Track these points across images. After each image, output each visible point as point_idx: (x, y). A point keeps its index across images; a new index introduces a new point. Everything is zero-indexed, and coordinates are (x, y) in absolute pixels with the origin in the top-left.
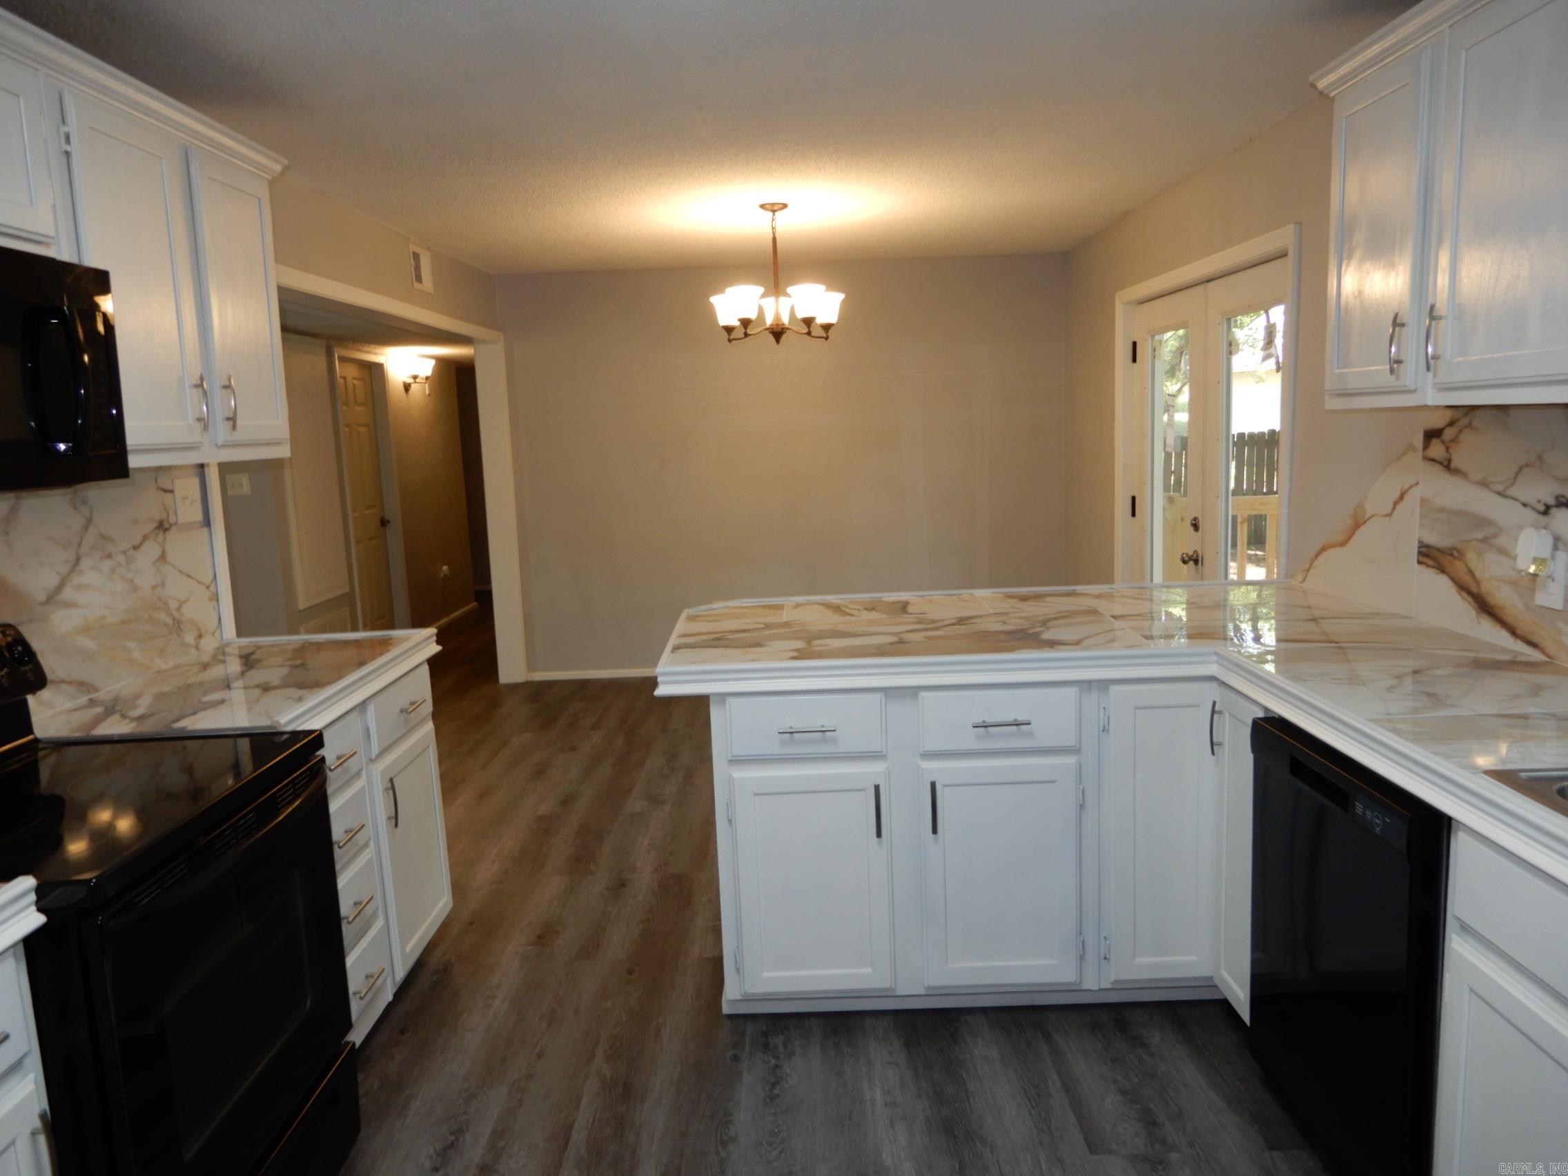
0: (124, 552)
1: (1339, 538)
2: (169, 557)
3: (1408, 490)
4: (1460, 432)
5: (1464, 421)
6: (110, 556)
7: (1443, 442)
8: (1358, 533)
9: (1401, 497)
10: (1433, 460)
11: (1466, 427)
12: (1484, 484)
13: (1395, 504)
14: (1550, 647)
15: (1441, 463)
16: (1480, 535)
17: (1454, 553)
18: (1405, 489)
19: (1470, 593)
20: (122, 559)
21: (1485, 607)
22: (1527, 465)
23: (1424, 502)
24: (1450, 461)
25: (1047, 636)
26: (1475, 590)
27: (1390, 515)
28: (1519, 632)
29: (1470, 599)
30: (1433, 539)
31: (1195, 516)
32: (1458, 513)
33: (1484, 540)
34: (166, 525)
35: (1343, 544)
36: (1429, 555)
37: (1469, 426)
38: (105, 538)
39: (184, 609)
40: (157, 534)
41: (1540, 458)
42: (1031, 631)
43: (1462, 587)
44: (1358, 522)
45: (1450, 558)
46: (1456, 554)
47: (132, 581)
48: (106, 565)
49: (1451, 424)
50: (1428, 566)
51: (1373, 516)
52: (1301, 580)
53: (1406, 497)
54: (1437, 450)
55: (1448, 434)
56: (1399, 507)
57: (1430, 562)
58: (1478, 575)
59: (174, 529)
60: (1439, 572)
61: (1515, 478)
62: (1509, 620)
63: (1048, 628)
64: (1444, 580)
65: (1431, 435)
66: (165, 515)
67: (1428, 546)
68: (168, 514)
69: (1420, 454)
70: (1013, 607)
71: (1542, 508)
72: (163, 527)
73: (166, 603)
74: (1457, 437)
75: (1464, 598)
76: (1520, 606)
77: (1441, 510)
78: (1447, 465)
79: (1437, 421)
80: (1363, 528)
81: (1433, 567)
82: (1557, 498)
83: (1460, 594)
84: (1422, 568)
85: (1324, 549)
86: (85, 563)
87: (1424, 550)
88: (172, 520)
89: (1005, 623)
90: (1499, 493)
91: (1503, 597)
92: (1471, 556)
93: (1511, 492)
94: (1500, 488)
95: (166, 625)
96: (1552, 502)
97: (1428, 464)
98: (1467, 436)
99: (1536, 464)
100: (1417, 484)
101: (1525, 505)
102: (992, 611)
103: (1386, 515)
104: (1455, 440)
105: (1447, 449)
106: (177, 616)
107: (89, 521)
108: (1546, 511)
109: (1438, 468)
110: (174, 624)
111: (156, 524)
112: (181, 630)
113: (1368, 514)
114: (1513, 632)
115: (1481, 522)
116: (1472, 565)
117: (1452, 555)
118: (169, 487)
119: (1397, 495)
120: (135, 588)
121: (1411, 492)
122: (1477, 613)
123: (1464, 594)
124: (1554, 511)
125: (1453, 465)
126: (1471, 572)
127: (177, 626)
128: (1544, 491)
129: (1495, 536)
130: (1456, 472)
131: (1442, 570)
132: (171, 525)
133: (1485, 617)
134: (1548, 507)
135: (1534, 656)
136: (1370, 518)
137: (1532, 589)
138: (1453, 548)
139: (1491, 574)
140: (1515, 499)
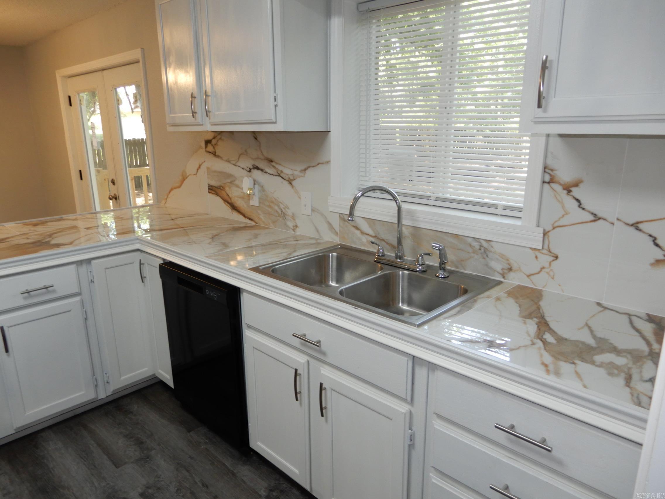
1: (178, 185)
3: (201, 164)
4: (218, 141)
5: (219, 137)
7: (212, 145)
8: (185, 182)
9: (200, 167)
10: (209, 152)
11: (219, 139)
12: (229, 161)
13: (198, 170)
14: (257, 220)
15: (212, 153)
16: (229, 181)
18: (201, 163)
19: (228, 203)
21: (234, 208)
22: (242, 154)
23: (208, 168)
24: (215, 152)
25: (53, 242)
26: (230, 201)
28: (246, 215)
29: (229, 205)
30: (213, 183)
31: (113, 178)
32: (221, 173)
33: (231, 183)
35: (179, 187)
36: (212, 189)
37: (220, 139)
41: (246, 151)
42: (44, 241)
43: (225, 201)
44: (184, 178)
46: (221, 188)
49: (214, 138)
51: (190, 175)
52: (164, 203)
53: (201, 167)
54: (210, 148)
55: (214, 142)
56: (199, 171)
57: (213, 192)
58: (230, 196)
60: (216, 195)
61: (239, 159)
62: (243, 212)
63: (53, 238)
64: (218, 200)
65: (208, 142)
67: (211, 186)
69: (204, 150)
70: (30, 230)
71: (249, 170)
74: (217, 143)
75: (226, 205)
76: (245, 206)
77: (215, 172)
78: (214, 154)
79: (209, 137)
80: (186, 180)
81: (214, 194)
82: (253, 166)
83: (225, 203)
84: (211, 195)
85: (172, 190)
87: (210, 187)
89: (28, 238)
90: (234, 165)
91: (240, 203)
92: (227, 189)
93: (238, 164)
94: (234, 162)
96: (251, 167)
97: (208, 154)
98: (220, 143)
99: (244, 153)
100: (205, 162)
101: (243, 169)
102: (18, 233)
103: (195, 175)
104: (216, 144)
105: (214, 148)
108: (250, 171)
109: (212, 155)
113: (188, 175)
114: (244, 216)
115: (229, 176)
116: (228, 192)
117: (221, 189)
119: (197, 166)
121: (203, 165)
122: (232, 210)
123: (226, 203)
124: (252, 170)
125: (217, 154)
126: (228, 195)
128: (248, 164)
129: (234, 181)
130: (218, 157)
131: (217, 194)
133: (234, 211)
134: (250, 169)
135: (252, 223)
136: (188, 176)
137: (249, 200)
138: (221, 186)
139: (234, 193)
140: (239, 166)
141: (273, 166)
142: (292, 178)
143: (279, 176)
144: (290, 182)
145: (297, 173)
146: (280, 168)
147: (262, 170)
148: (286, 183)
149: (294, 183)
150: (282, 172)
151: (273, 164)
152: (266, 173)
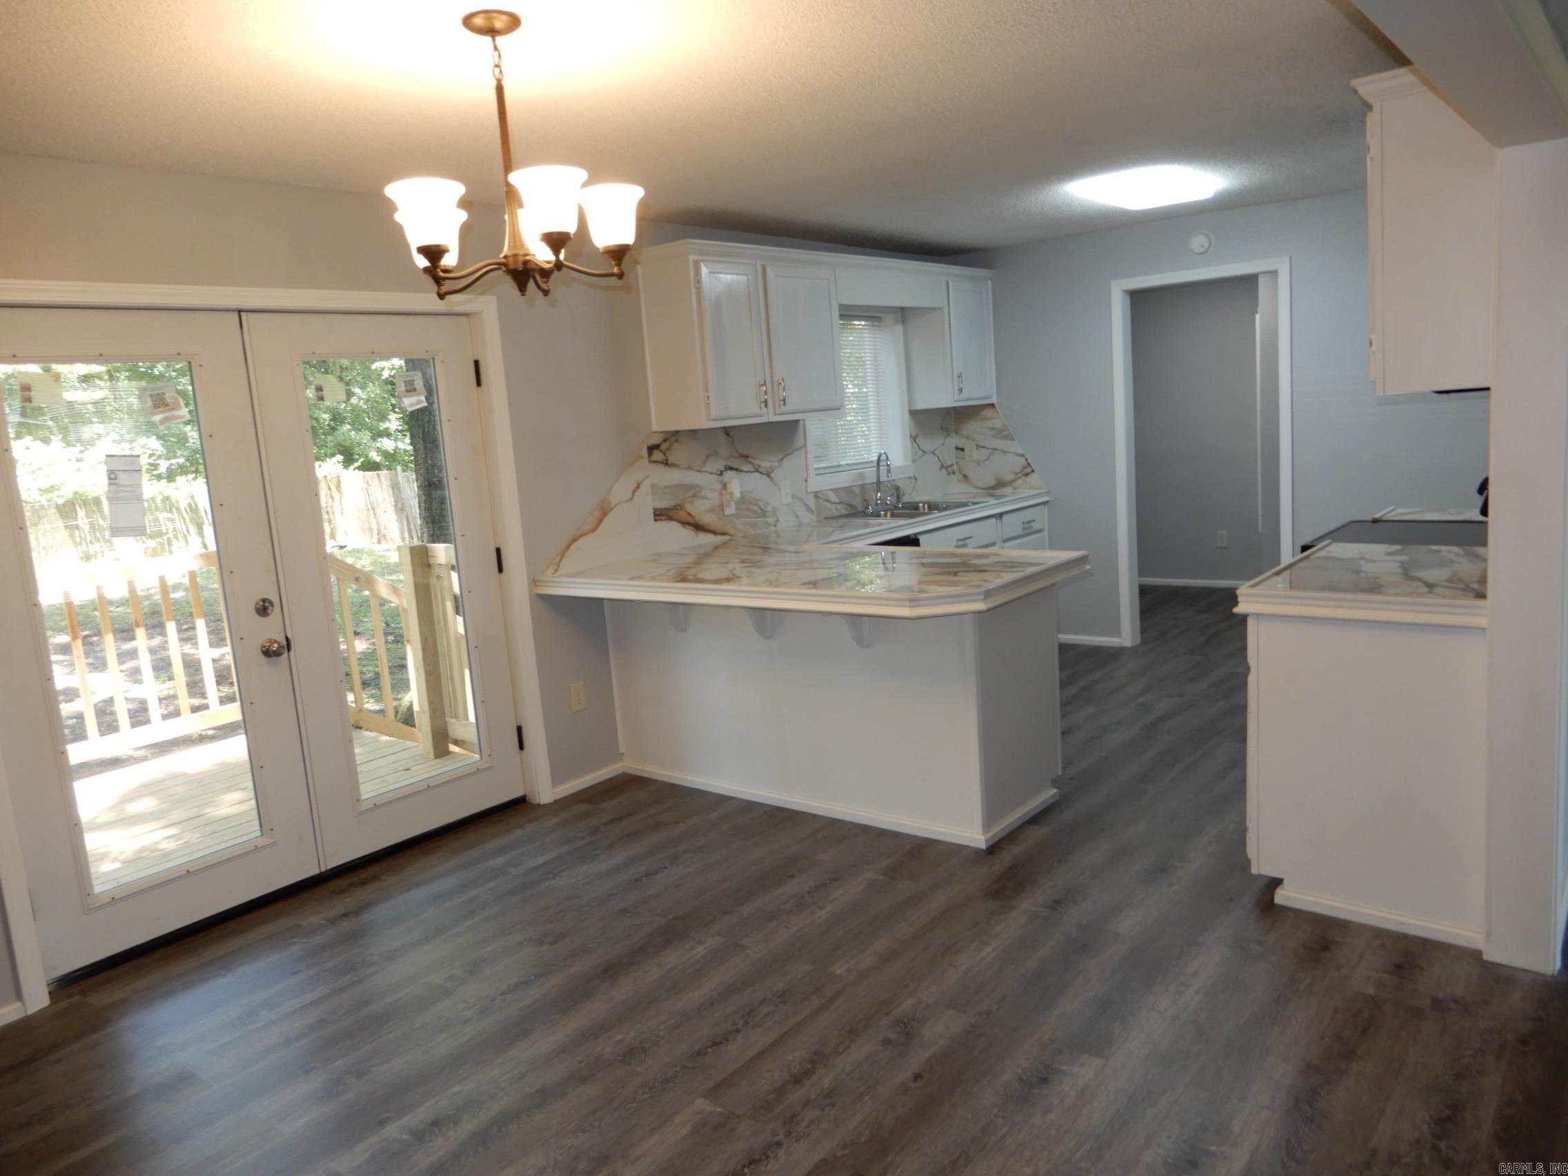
1: (590, 527)
3: (641, 482)
4: (671, 444)
5: (673, 439)
7: (661, 451)
8: (606, 520)
9: (638, 487)
10: (657, 462)
11: (674, 441)
12: (690, 468)
13: (634, 492)
14: (732, 531)
15: (662, 463)
16: (690, 494)
17: (677, 508)
19: (689, 524)
21: (698, 527)
22: (709, 455)
23: (653, 486)
24: (667, 460)
26: (692, 522)
27: (632, 499)
28: (718, 531)
29: (691, 528)
30: (662, 504)
32: (678, 486)
33: (694, 496)
35: (592, 530)
36: (661, 515)
37: (677, 441)
41: (715, 451)
43: (684, 523)
44: (605, 510)
45: (676, 511)
46: (678, 507)
49: (665, 440)
50: (661, 520)
51: (618, 504)
52: (553, 571)
53: (641, 486)
54: (658, 455)
55: (664, 447)
56: (636, 494)
57: (662, 518)
58: (693, 514)
60: (669, 521)
61: (705, 462)
62: (712, 528)
64: (674, 524)
65: (652, 449)
67: (660, 510)
69: (646, 460)
71: (719, 473)
74: (670, 447)
75: (687, 529)
76: (716, 519)
77: (666, 487)
78: (666, 463)
79: (655, 440)
80: (610, 515)
81: (666, 519)
82: (726, 466)
83: (684, 527)
84: (659, 524)
85: (575, 540)
87: (658, 513)
90: (698, 471)
91: (708, 519)
92: (688, 507)
93: (704, 469)
94: (698, 468)
96: (723, 469)
97: (654, 466)
98: (676, 446)
99: (714, 453)
100: (648, 476)
101: (711, 473)
103: (628, 501)
104: (669, 449)
105: (665, 454)
108: (721, 473)
109: (662, 466)
113: (613, 503)
114: (714, 533)
115: (690, 487)
116: (689, 510)
117: (677, 509)
119: (635, 485)
121: (644, 483)
122: (695, 532)
123: (687, 526)
124: (724, 473)
125: (669, 462)
126: (690, 514)
128: (720, 465)
129: (699, 492)
130: (672, 465)
131: (671, 519)
133: (699, 532)
134: (722, 472)
135: (728, 537)
136: (615, 506)
137: (723, 510)
138: (677, 505)
139: (700, 509)
140: (706, 472)
141: (750, 463)
142: (770, 470)
143: (757, 471)
144: (768, 475)
145: (775, 464)
146: (757, 462)
147: (737, 470)
148: (764, 478)
149: (772, 475)
150: (759, 466)
151: (750, 460)
152: (742, 471)
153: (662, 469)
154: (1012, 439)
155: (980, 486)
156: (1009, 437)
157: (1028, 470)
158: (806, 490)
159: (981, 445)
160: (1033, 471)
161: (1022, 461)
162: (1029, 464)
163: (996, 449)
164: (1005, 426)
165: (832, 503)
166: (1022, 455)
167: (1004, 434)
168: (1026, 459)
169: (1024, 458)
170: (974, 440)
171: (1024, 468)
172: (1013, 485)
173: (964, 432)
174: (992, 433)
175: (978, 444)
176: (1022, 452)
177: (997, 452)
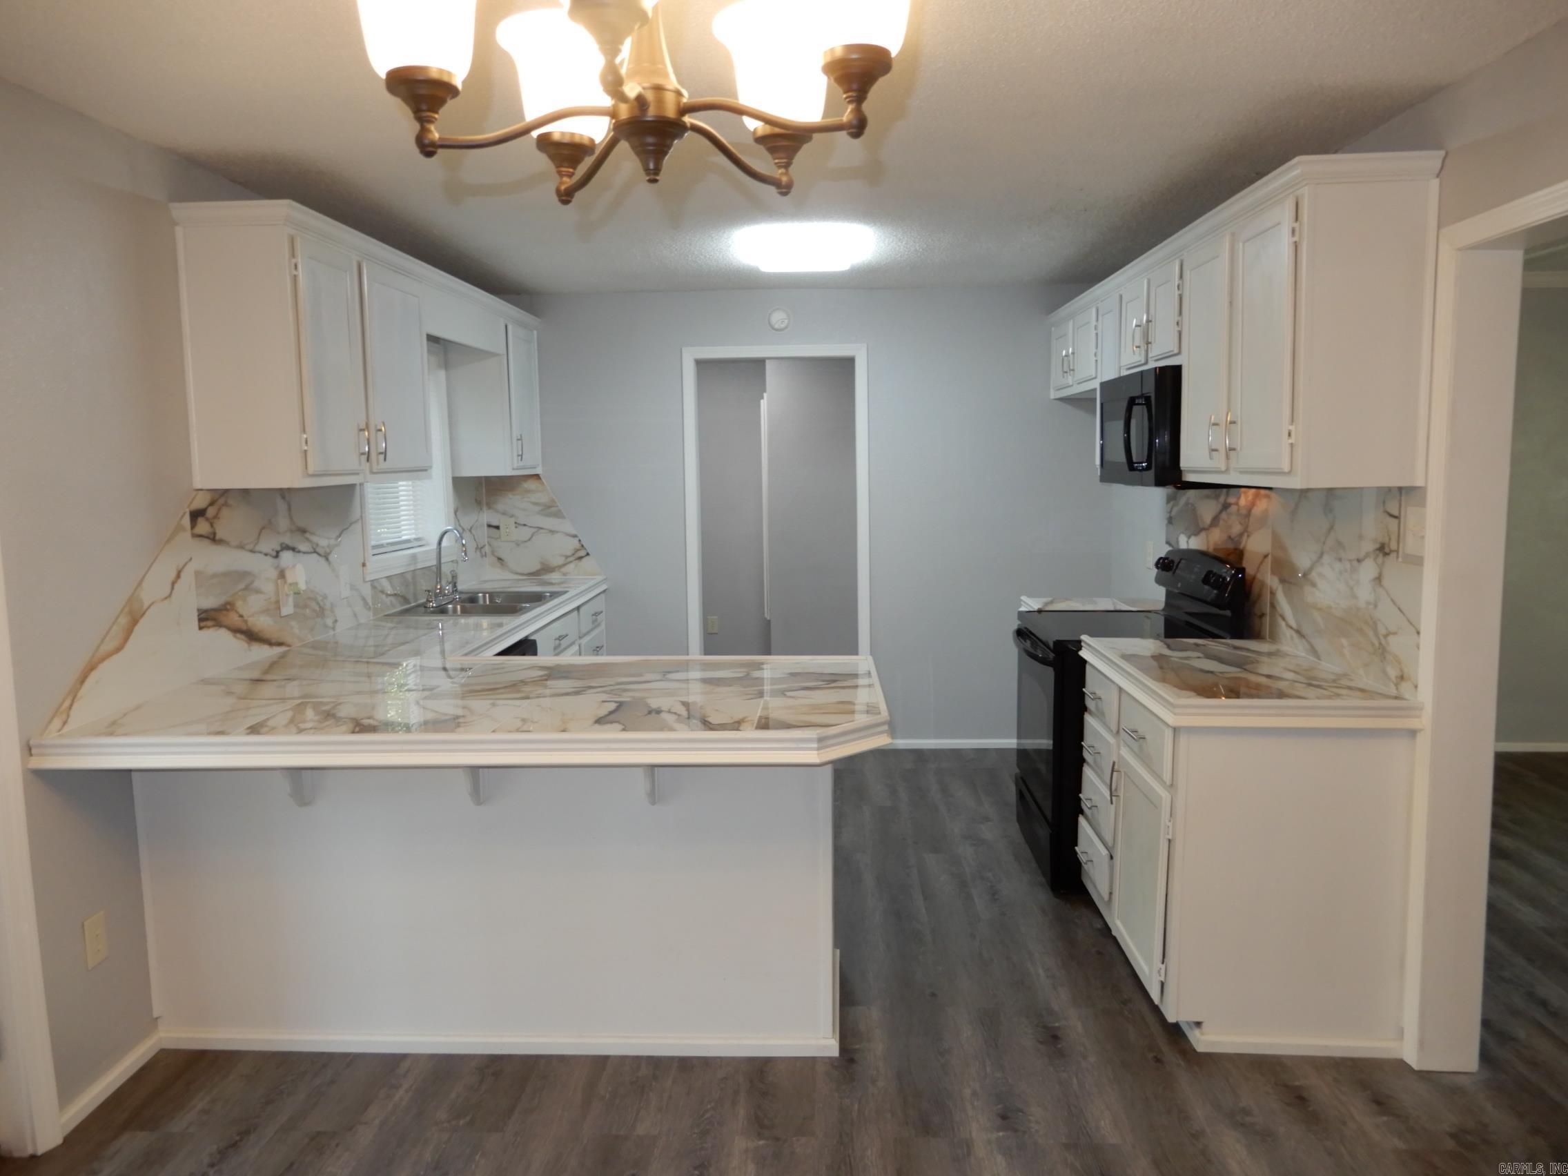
0: (1350, 561)
1: (114, 644)
2: (1385, 582)
3: (183, 568)
4: (219, 510)
5: (222, 501)
6: (1340, 560)
7: (207, 519)
8: (137, 628)
9: (178, 576)
10: (201, 536)
11: (223, 505)
12: (241, 547)
13: (173, 584)
14: (288, 640)
15: (207, 537)
16: (242, 586)
17: (227, 607)
18: (181, 567)
19: (242, 632)
20: (1348, 566)
21: (252, 636)
22: (263, 528)
23: (198, 574)
24: (215, 534)
26: (244, 628)
27: (170, 595)
28: (273, 641)
29: (242, 637)
30: (210, 602)
32: (227, 574)
33: (247, 588)
34: (1387, 550)
35: (119, 649)
36: (208, 618)
37: (226, 504)
38: (1340, 544)
39: (1391, 638)
40: (1377, 556)
41: (271, 522)
43: (236, 631)
44: (135, 616)
45: (224, 612)
46: (228, 607)
47: (1352, 588)
48: (1338, 566)
49: (212, 504)
50: (209, 627)
51: (153, 603)
53: (183, 575)
54: (203, 527)
55: (211, 512)
56: (176, 586)
57: (209, 623)
58: (245, 616)
59: (1393, 555)
60: (217, 628)
61: (258, 538)
62: (267, 636)
64: (223, 634)
65: (196, 515)
66: (1386, 540)
67: (206, 611)
68: (1390, 539)
69: (188, 534)
71: (274, 554)
72: (1383, 550)
73: (1375, 623)
74: (217, 514)
75: (239, 639)
76: (272, 622)
77: (214, 576)
78: (213, 538)
79: (199, 502)
80: (142, 623)
81: (213, 626)
82: (281, 545)
83: (235, 637)
84: (205, 633)
85: (91, 668)
86: (1326, 559)
87: (203, 616)
88: (1393, 546)
90: (252, 551)
91: (262, 623)
92: (240, 606)
93: (257, 548)
94: (250, 547)
95: (1373, 645)
96: (278, 548)
97: (197, 539)
98: (225, 512)
99: (267, 526)
100: (191, 559)
101: (266, 554)
103: (166, 598)
104: (216, 517)
105: (212, 525)
106: (1383, 642)
107: (1331, 528)
108: (277, 555)
109: (207, 542)
110: (1379, 649)
111: (1378, 546)
112: (1384, 658)
113: (146, 605)
114: (270, 643)
115: (244, 575)
116: (241, 611)
117: (227, 609)
118: (1396, 513)
119: (173, 575)
120: (1354, 597)
121: (185, 570)
122: (248, 643)
123: (238, 635)
124: (281, 554)
125: (218, 537)
126: (241, 616)
127: (1382, 652)
128: (275, 543)
129: (252, 582)
130: (220, 542)
131: (219, 625)
132: (1391, 551)
133: (253, 643)
134: (278, 552)
135: (283, 649)
136: (147, 609)
137: (279, 608)
138: (228, 603)
139: (253, 611)
140: (260, 552)
141: (308, 539)
142: (328, 550)
143: (315, 552)
144: (326, 557)
145: (332, 542)
146: (314, 539)
147: (293, 549)
148: (322, 560)
149: (331, 558)
150: (317, 545)
151: (307, 535)
152: (299, 552)
153: (206, 547)
154: (563, 517)
155: (520, 571)
156: (558, 515)
157: (582, 553)
158: (364, 579)
159: (522, 523)
160: (588, 554)
161: (574, 543)
162: (582, 546)
163: (542, 528)
164: (553, 501)
165: (388, 595)
166: (575, 536)
167: (550, 510)
168: (580, 541)
169: (577, 539)
170: (512, 516)
171: (577, 550)
172: (563, 570)
173: (500, 507)
174: (537, 509)
175: (517, 522)
176: (574, 532)
177: (541, 531)
